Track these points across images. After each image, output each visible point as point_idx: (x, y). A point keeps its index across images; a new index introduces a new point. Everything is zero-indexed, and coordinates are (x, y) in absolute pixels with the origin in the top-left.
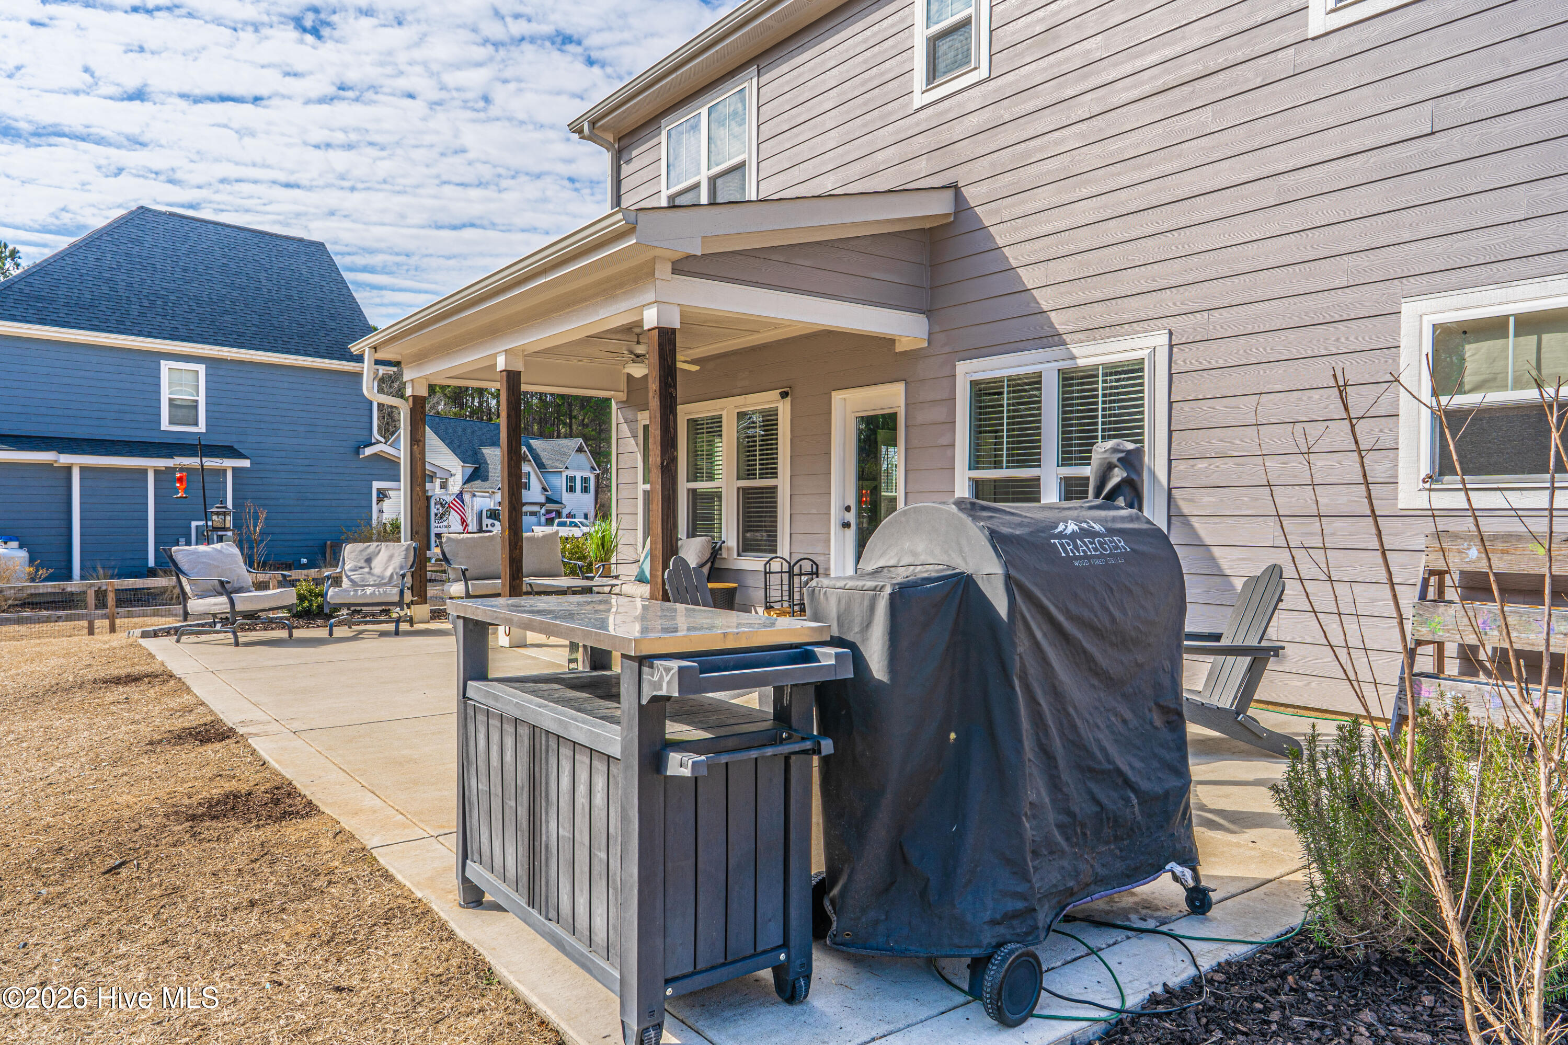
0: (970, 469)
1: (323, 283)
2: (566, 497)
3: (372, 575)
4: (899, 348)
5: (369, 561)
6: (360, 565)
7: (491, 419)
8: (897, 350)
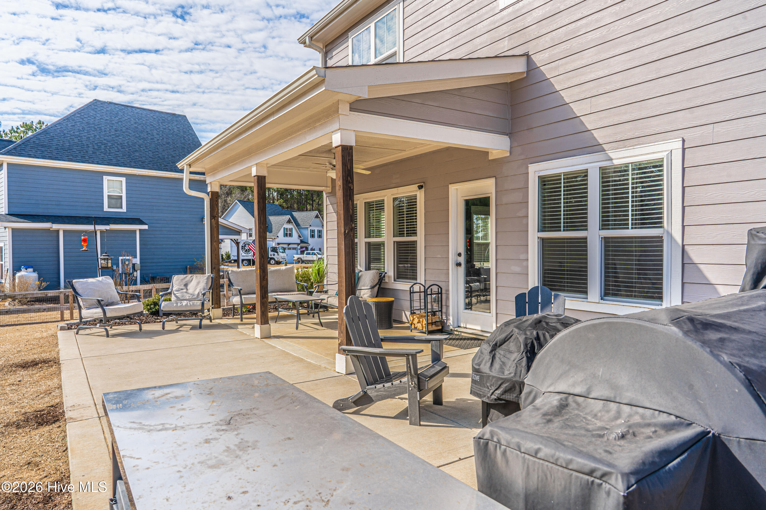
0: (538, 232)
1: (185, 136)
2: (310, 240)
3: (188, 293)
4: (491, 158)
5: (186, 285)
6: (181, 288)
7: (274, 202)
8: (490, 159)
